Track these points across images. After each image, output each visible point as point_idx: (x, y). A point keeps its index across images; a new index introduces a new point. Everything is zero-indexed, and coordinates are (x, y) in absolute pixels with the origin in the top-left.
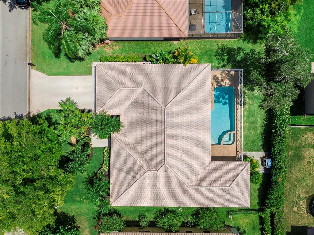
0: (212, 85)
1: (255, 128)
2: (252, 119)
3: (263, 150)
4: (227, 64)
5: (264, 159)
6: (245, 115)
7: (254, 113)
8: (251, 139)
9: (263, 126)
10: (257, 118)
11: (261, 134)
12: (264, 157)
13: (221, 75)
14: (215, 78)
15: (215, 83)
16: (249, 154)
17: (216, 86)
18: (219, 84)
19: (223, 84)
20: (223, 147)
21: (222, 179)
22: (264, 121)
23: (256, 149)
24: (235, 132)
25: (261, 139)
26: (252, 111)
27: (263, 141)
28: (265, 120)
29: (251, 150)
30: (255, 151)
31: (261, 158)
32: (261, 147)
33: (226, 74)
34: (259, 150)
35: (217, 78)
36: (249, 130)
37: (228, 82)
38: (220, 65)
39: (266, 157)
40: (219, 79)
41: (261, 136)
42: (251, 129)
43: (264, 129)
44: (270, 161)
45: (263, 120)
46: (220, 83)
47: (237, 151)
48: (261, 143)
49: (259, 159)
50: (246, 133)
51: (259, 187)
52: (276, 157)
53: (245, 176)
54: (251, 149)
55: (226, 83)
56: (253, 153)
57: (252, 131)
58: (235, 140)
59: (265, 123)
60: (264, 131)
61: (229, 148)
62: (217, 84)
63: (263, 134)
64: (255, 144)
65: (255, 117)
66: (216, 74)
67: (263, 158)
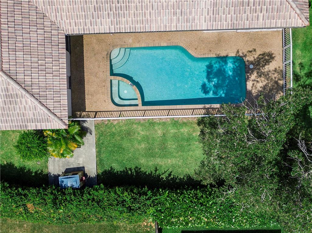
0: (251, 52)
1: (150, 153)
2: (172, 146)
3: (100, 172)
4: (299, 85)
5: (80, 173)
6: (182, 130)
7: (186, 148)
8: (126, 144)
9: (156, 171)
10: (175, 157)
11: (137, 167)
12: (85, 175)
13: (275, 70)
14: (267, 57)
15: (256, 56)
16: (90, 140)
17: (248, 61)
18: (251, 67)
19: (254, 76)
20: (105, 81)
21: (20, 54)
22: (168, 173)
23: (103, 156)
24: (141, 107)
25: (126, 168)
26: (190, 145)
27: (121, 171)
28: (170, 175)
29: (99, 145)
30: (99, 153)
31: (84, 167)
32: (107, 168)
33: (276, 82)
34: (100, 162)
35: (268, 62)
36: (146, 139)
37: (260, 85)
38: (298, 69)
39: (84, 178)
40: (263, 66)
41: (133, 167)
42: (148, 143)
43: (150, 175)
44: (74, 184)
45: (170, 170)
46: (254, 69)
47: (96, 112)
48: (117, 168)
49: (81, 162)
50: (139, 134)
51: (17, 165)
52: (82, 196)
53: (31, 116)
54: (102, 144)
55: (255, 82)
56: (94, 150)
57: (143, 146)
58: (121, 108)
59: (164, 177)
60: (145, 173)
61: (103, 93)
62: (252, 63)
63: (138, 170)
64: (115, 154)
65: (177, 153)
66: (276, 58)
67: (82, 172)
